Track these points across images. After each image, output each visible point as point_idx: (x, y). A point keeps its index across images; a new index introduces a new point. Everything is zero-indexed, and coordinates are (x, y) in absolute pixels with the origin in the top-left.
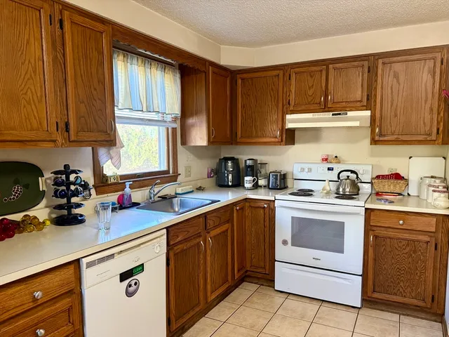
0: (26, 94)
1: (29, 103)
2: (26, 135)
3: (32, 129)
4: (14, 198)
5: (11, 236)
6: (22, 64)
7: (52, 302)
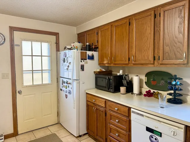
0: (144, 48)
1: (145, 51)
2: (143, 62)
3: (145, 60)
4: (161, 85)
5: (151, 97)
6: (144, 38)
7: (123, 116)
